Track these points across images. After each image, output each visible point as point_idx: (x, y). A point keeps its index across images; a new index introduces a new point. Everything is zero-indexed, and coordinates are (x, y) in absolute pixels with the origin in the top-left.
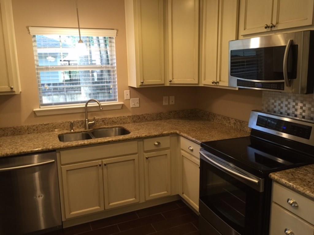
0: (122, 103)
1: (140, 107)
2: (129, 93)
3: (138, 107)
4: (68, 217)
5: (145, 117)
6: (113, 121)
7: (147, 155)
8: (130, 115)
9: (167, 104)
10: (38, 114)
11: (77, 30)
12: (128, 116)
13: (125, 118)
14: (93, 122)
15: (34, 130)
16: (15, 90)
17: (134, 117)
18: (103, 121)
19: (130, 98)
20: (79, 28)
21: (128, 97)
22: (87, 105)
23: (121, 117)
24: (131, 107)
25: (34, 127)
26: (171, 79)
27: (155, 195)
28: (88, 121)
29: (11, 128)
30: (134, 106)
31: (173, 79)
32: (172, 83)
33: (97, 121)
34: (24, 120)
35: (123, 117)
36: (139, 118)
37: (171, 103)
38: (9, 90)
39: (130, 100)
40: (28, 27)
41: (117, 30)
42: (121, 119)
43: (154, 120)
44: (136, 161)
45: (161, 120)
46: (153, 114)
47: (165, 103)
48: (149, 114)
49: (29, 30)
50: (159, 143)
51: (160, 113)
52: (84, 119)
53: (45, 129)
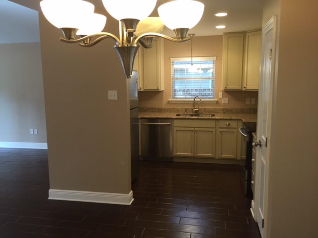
0: (217, 100)
1: (229, 103)
2: (222, 94)
3: (227, 104)
4: (175, 155)
5: (231, 110)
6: (210, 111)
7: (221, 130)
8: (222, 108)
9: (249, 103)
10: (170, 103)
11: (191, 58)
12: (220, 109)
13: (218, 109)
14: (197, 110)
15: (168, 111)
16: (159, 89)
17: (224, 109)
18: (204, 110)
19: (223, 97)
20: (192, 57)
21: (221, 97)
22: (194, 100)
23: (215, 109)
24: (223, 103)
25: (168, 109)
26: (245, 86)
27: (224, 156)
28: (195, 109)
29: (157, 108)
30: (225, 103)
31: (247, 86)
32: (246, 88)
33: (201, 109)
34: (164, 105)
35: (217, 109)
36: (228, 110)
37: (252, 103)
38: (157, 89)
39: (222, 98)
40: (170, 58)
41: (217, 57)
42: (215, 110)
43: (238, 113)
44: (214, 132)
45: (243, 113)
46: (238, 109)
47: (247, 102)
48: (234, 109)
49: (170, 59)
50: (229, 124)
51: (243, 109)
52: (192, 108)
53: (173, 111)
